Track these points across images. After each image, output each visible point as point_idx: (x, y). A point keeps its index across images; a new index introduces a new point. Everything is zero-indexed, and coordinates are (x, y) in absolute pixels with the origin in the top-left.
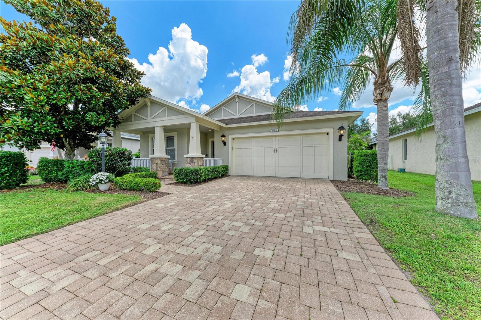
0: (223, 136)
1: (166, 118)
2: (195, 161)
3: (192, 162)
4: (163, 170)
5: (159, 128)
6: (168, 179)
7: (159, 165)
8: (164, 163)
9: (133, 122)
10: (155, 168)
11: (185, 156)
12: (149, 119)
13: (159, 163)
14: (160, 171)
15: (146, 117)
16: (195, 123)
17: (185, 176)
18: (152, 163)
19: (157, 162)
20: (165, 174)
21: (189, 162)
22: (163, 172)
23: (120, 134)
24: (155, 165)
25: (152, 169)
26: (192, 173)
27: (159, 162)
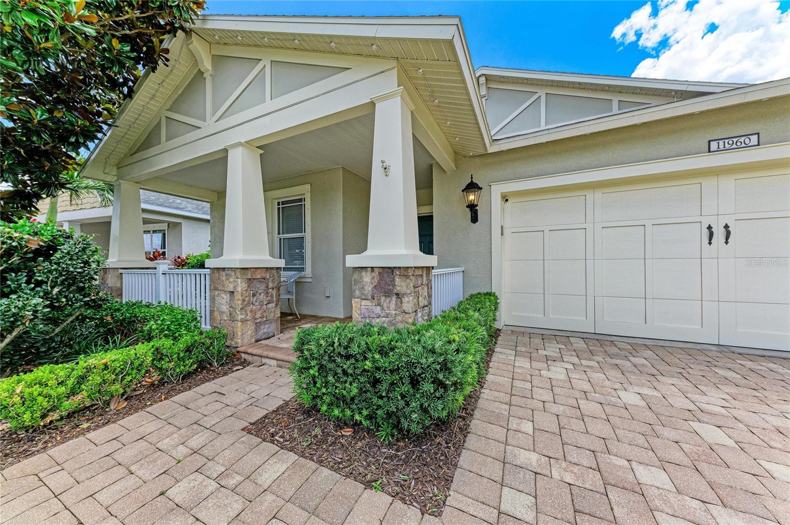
0: (472, 187)
1: (269, 105)
2: (401, 285)
3: (388, 294)
4: (258, 315)
5: (240, 150)
6: (274, 363)
7: (238, 296)
8: (263, 287)
9: (165, 144)
10: (225, 308)
11: (352, 261)
12: (209, 125)
13: (239, 289)
14: (243, 321)
15: (197, 118)
16: (398, 99)
17: (362, 391)
18: (216, 289)
19: (231, 287)
20: (265, 329)
21: (369, 289)
22: (258, 326)
23: (139, 201)
24: (226, 297)
25: (216, 314)
26: (415, 382)
27: (241, 286)
